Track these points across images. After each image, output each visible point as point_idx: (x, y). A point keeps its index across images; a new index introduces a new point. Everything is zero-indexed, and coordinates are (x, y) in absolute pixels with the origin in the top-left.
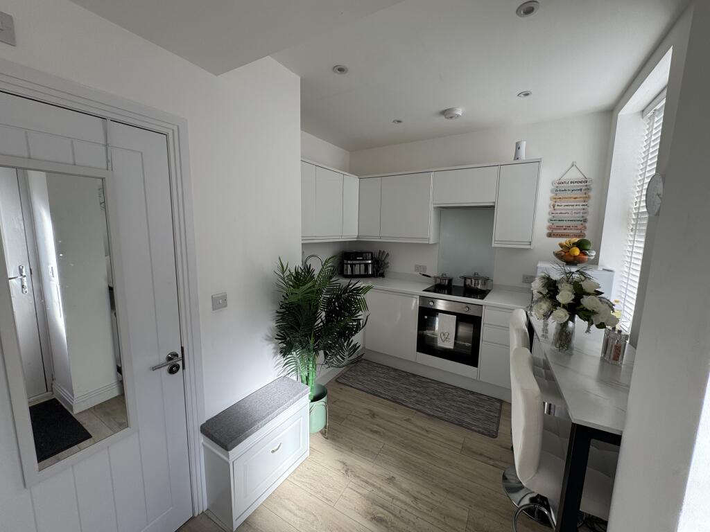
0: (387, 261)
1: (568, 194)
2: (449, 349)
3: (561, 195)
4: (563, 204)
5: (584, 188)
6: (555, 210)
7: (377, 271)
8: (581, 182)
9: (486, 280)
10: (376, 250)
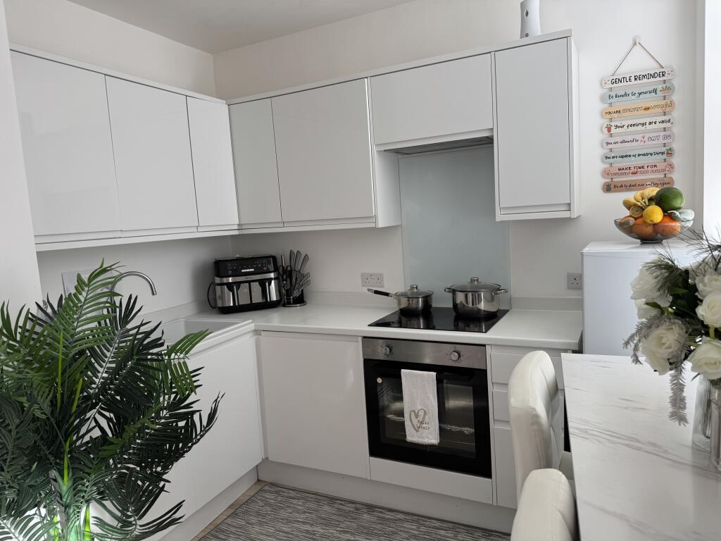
0: (305, 271)
1: (631, 102)
2: (432, 446)
3: (619, 104)
4: (626, 123)
5: (660, 87)
6: (611, 136)
7: (289, 293)
8: (653, 76)
9: (495, 290)
10: (282, 251)
